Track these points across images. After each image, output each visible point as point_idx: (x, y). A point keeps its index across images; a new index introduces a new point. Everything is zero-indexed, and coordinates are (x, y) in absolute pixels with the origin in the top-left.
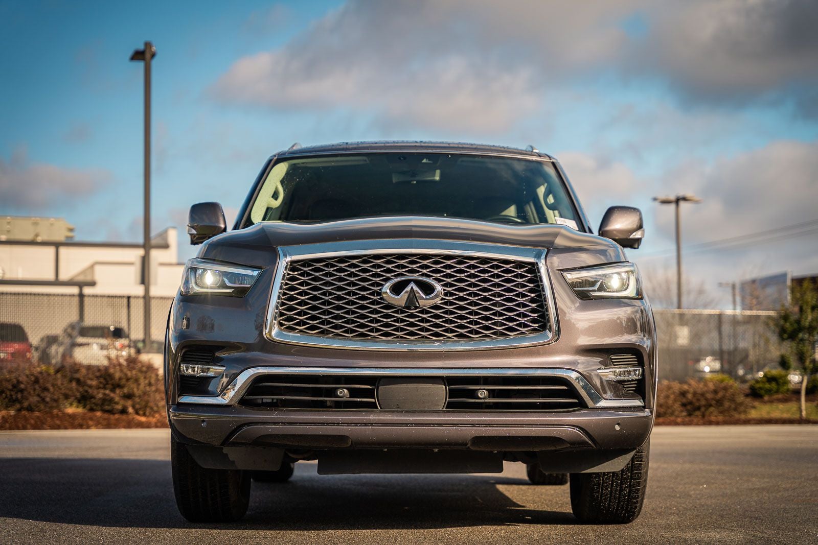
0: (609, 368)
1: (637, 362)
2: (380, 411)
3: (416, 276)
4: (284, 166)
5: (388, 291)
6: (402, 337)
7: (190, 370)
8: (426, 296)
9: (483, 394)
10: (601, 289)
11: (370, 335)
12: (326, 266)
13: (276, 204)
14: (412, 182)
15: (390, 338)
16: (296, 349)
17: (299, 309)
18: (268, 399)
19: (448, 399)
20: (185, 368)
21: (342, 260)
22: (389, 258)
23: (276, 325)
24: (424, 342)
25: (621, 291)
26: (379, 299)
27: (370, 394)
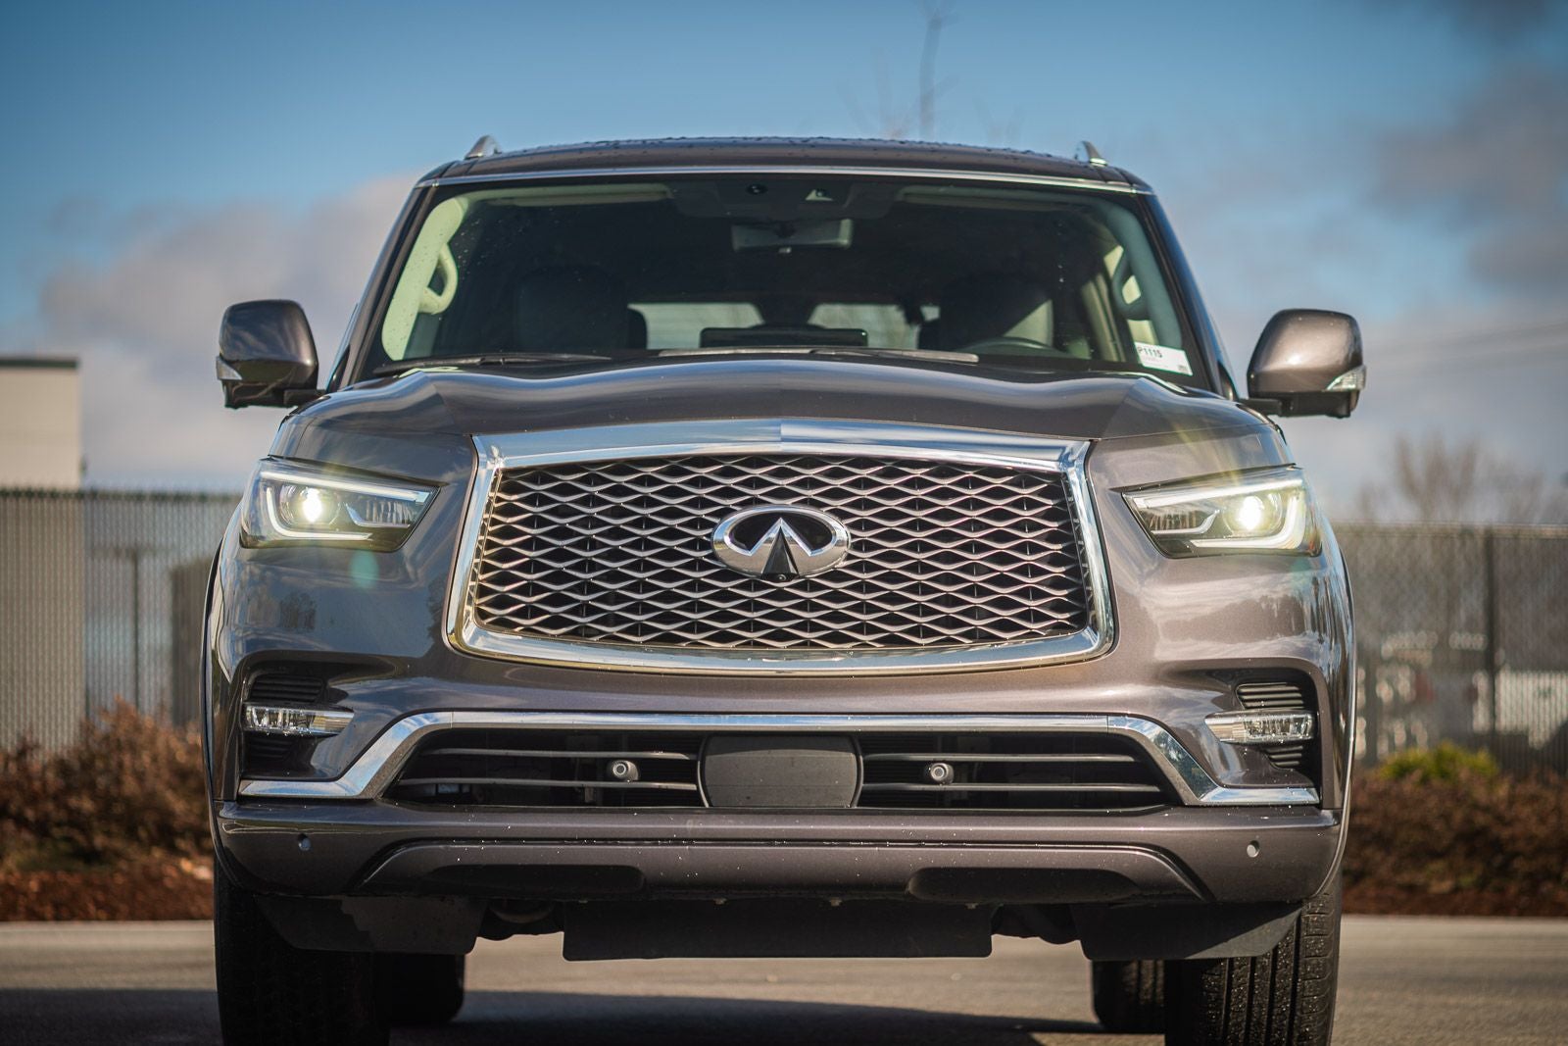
0: (1235, 715)
1: (1301, 702)
2: (709, 812)
3: (788, 505)
4: (460, 208)
5: (727, 540)
6: (757, 644)
7: (265, 721)
8: (812, 550)
9: (940, 772)
10: (1217, 531)
11: (685, 640)
12: (585, 480)
13: (441, 302)
14: (782, 251)
15: (731, 646)
16: (514, 670)
17: (523, 579)
18: (449, 784)
19: (862, 785)
20: (255, 716)
21: (622, 467)
22: (729, 463)
23: (471, 617)
24: (807, 655)
25: (1266, 536)
26: (705, 557)
27: (685, 772)
